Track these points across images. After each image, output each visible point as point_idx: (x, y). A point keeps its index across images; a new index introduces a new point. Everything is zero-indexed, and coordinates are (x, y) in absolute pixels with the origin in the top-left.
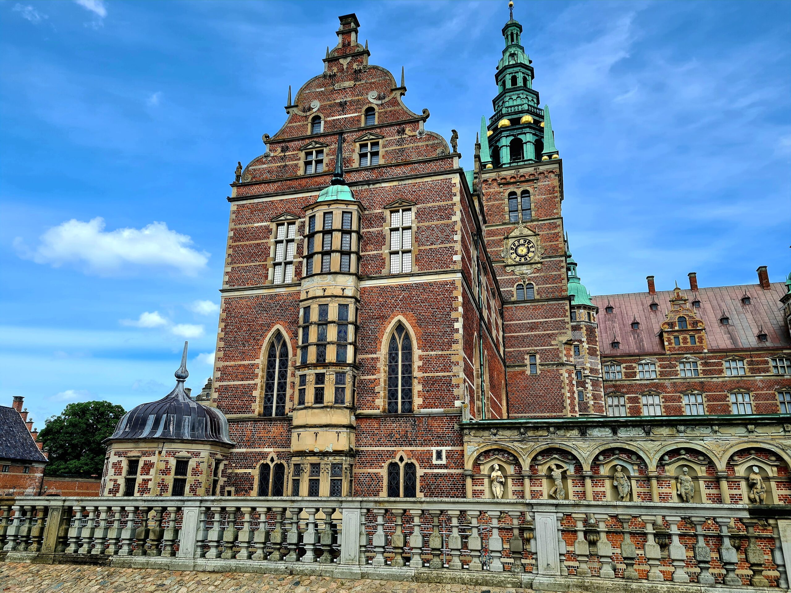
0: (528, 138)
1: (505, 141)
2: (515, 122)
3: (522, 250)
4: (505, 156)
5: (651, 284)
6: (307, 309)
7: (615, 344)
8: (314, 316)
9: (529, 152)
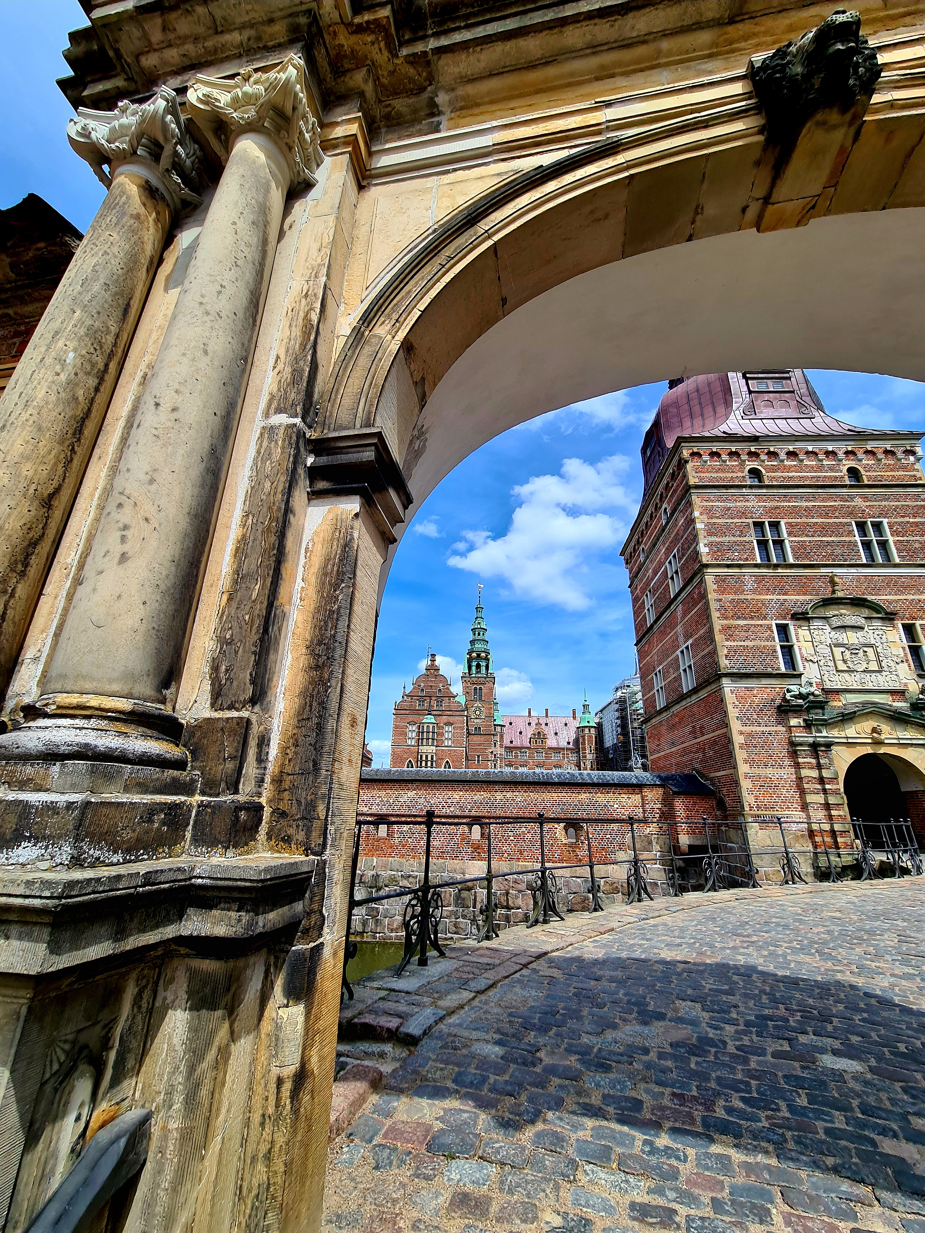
0: (483, 664)
1: (474, 664)
2: (479, 655)
3: (478, 713)
4: (474, 668)
5: (530, 712)
6: (421, 756)
7: (511, 742)
8: (424, 758)
9: (483, 669)
